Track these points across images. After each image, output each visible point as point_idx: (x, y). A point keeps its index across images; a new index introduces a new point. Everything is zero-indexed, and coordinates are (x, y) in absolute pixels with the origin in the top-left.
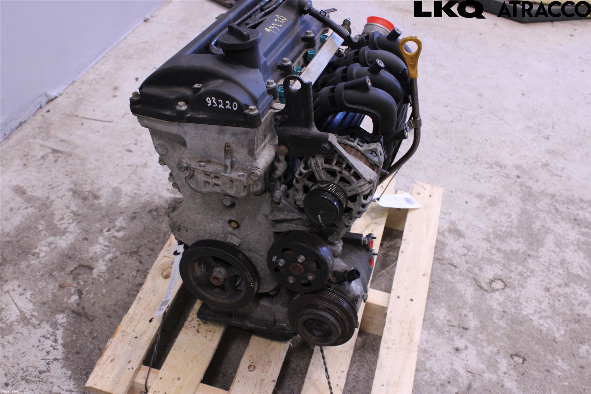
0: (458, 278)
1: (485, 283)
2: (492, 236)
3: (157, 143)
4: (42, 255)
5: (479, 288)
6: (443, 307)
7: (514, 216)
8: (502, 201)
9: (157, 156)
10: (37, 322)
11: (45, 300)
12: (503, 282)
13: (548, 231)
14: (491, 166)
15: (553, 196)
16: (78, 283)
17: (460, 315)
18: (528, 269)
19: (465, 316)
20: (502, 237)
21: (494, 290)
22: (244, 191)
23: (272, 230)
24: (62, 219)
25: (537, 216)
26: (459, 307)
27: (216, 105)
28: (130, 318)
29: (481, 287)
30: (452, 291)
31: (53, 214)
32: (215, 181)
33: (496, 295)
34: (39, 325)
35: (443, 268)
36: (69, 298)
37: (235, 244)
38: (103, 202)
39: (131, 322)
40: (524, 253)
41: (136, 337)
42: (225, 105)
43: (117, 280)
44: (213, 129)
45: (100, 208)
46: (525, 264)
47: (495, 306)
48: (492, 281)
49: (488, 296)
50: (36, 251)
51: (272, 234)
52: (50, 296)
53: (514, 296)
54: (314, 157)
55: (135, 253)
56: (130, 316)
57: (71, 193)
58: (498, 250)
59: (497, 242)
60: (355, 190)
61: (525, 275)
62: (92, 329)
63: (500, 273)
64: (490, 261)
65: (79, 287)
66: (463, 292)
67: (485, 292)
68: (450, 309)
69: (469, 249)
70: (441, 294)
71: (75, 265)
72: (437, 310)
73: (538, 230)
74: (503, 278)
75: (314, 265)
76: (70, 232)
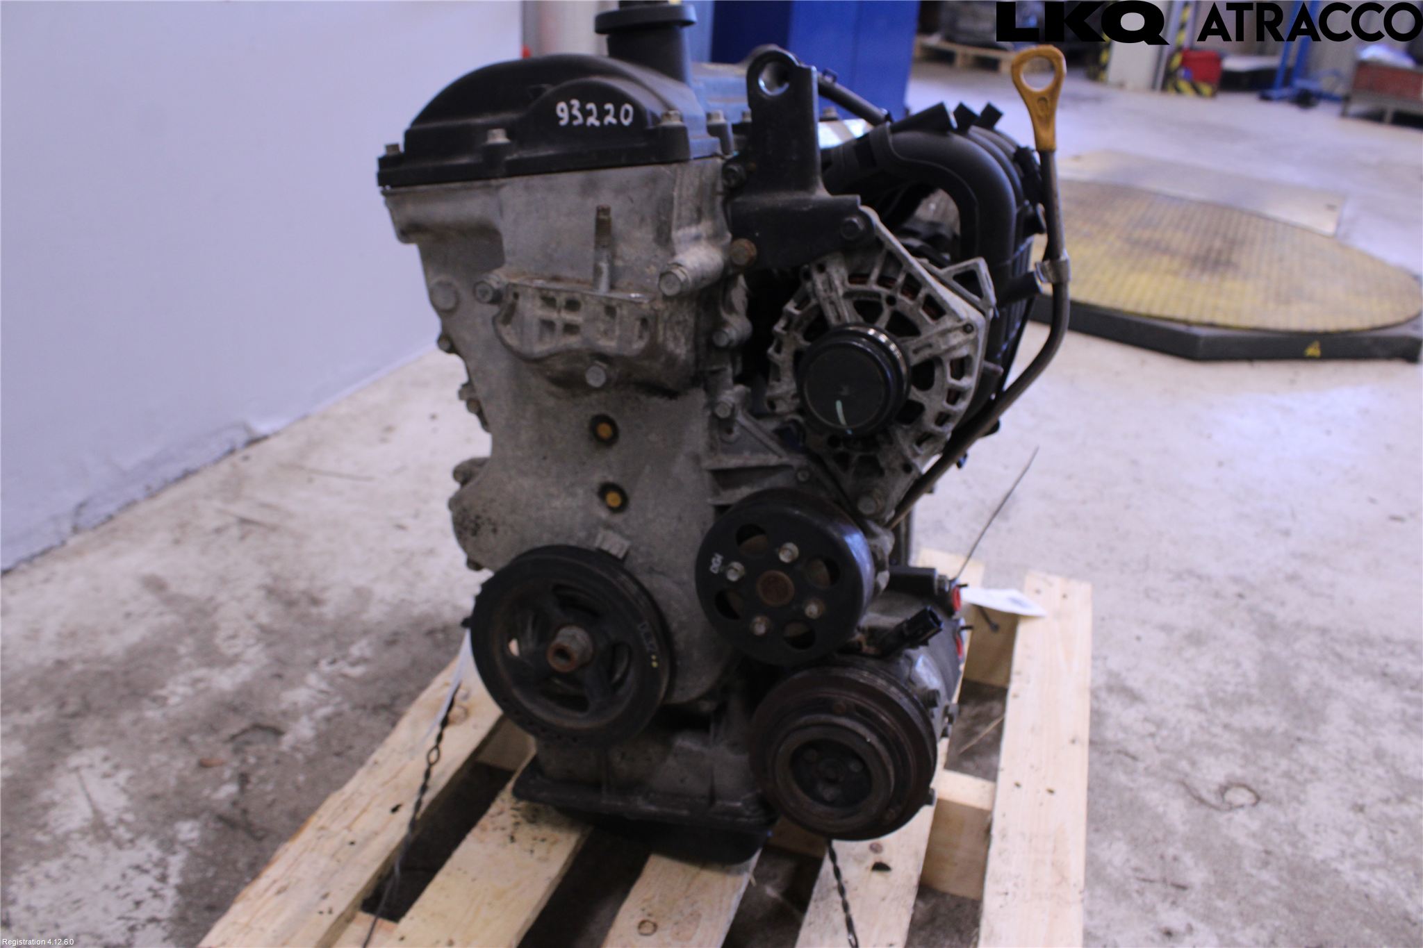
0: (1143, 780)
1: (1209, 791)
2: (1206, 702)
3: (435, 280)
4: (173, 700)
5: (1196, 802)
6: (1119, 839)
7: (1247, 665)
8: (1215, 638)
9: (434, 324)
10: (128, 836)
11: (159, 789)
12: (1250, 790)
13: (1329, 694)
14: (1179, 576)
15: (1323, 631)
16: (244, 761)
17: (1162, 857)
18: (1303, 766)
19: (1175, 859)
20: (1232, 703)
21: (1232, 807)
22: (641, 337)
23: (710, 500)
24: (233, 637)
25: (1298, 666)
26: (1156, 841)
27: (580, 121)
28: (344, 801)
29: (1201, 801)
30: (1134, 807)
31: (214, 628)
32: (569, 317)
33: (1240, 816)
34: (132, 841)
35: (1107, 759)
36: (216, 789)
37: (614, 551)
38: (328, 611)
39: (346, 809)
40: (1286, 734)
41: (352, 843)
42: (602, 114)
43: (335, 760)
44: (570, 181)
45: (320, 621)
46: (1295, 756)
47: (1242, 839)
48: (1223, 790)
49: (1222, 818)
50: (163, 692)
51: (710, 513)
52: (173, 782)
53: (1282, 819)
54: (822, 269)
55: (385, 707)
56: (344, 797)
57: (262, 593)
58: (1226, 727)
59: (1222, 714)
60: (930, 346)
61: (1299, 778)
62: (256, 858)
63: (1239, 772)
64: (1214, 750)
65: (244, 769)
66: (1161, 809)
67: (1212, 811)
68: (1135, 843)
69: (1160, 724)
70: (1110, 812)
71: (245, 724)
72: (1105, 845)
73: (1308, 691)
74: (1249, 781)
75: (822, 572)
76: (247, 663)
